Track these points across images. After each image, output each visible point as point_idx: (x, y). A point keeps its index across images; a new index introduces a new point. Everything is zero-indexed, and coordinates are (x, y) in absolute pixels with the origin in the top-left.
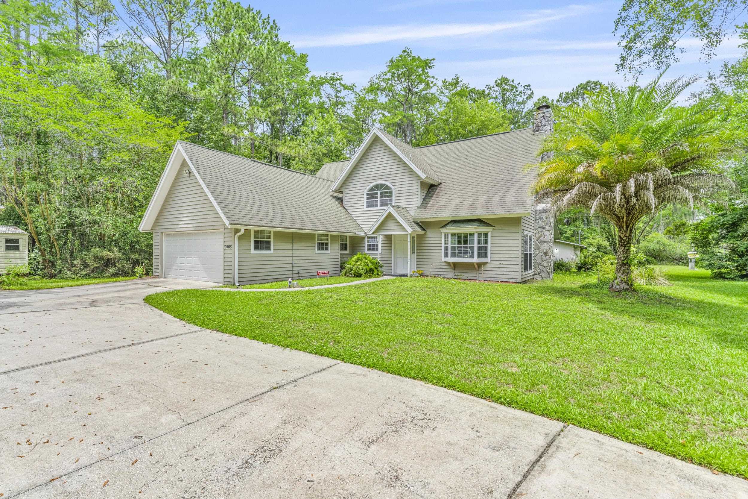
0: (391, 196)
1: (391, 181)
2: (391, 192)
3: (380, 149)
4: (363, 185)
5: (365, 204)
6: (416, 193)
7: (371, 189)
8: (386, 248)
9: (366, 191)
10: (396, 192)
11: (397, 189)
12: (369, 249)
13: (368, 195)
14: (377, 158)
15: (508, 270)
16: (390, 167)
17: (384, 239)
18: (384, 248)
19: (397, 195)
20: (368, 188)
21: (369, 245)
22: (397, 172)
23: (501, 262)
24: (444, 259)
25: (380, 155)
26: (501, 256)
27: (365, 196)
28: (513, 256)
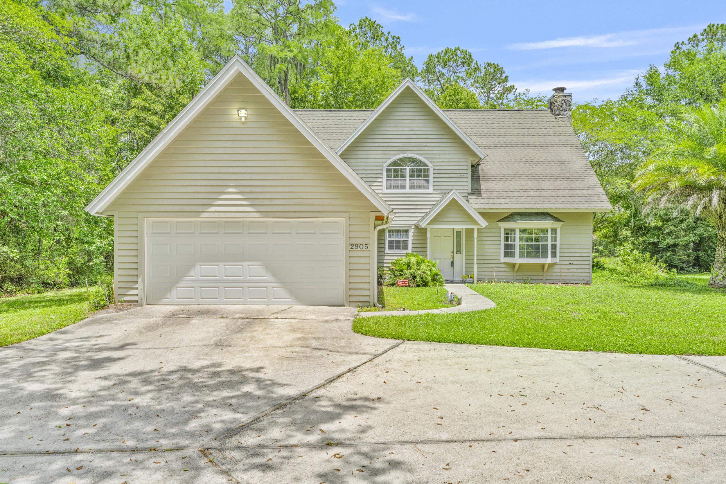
0: (428, 176)
1: (426, 156)
2: (428, 170)
3: (410, 109)
4: (381, 156)
5: (384, 184)
6: (465, 175)
7: (395, 163)
8: (418, 246)
9: (386, 165)
10: (435, 172)
11: (437, 168)
12: (390, 248)
13: (388, 170)
14: (404, 121)
15: (578, 270)
16: (426, 136)
17: (416, 234)
18: (416, 246)
19: (436, 176)
20: (389, 161)
21: (390, 242)
22: (437, 144)
23: (571, 262)
24: (503, 259)
25: (410, 117)
26: (571, 255)
27: (385, 173)
28: (584, 255)
